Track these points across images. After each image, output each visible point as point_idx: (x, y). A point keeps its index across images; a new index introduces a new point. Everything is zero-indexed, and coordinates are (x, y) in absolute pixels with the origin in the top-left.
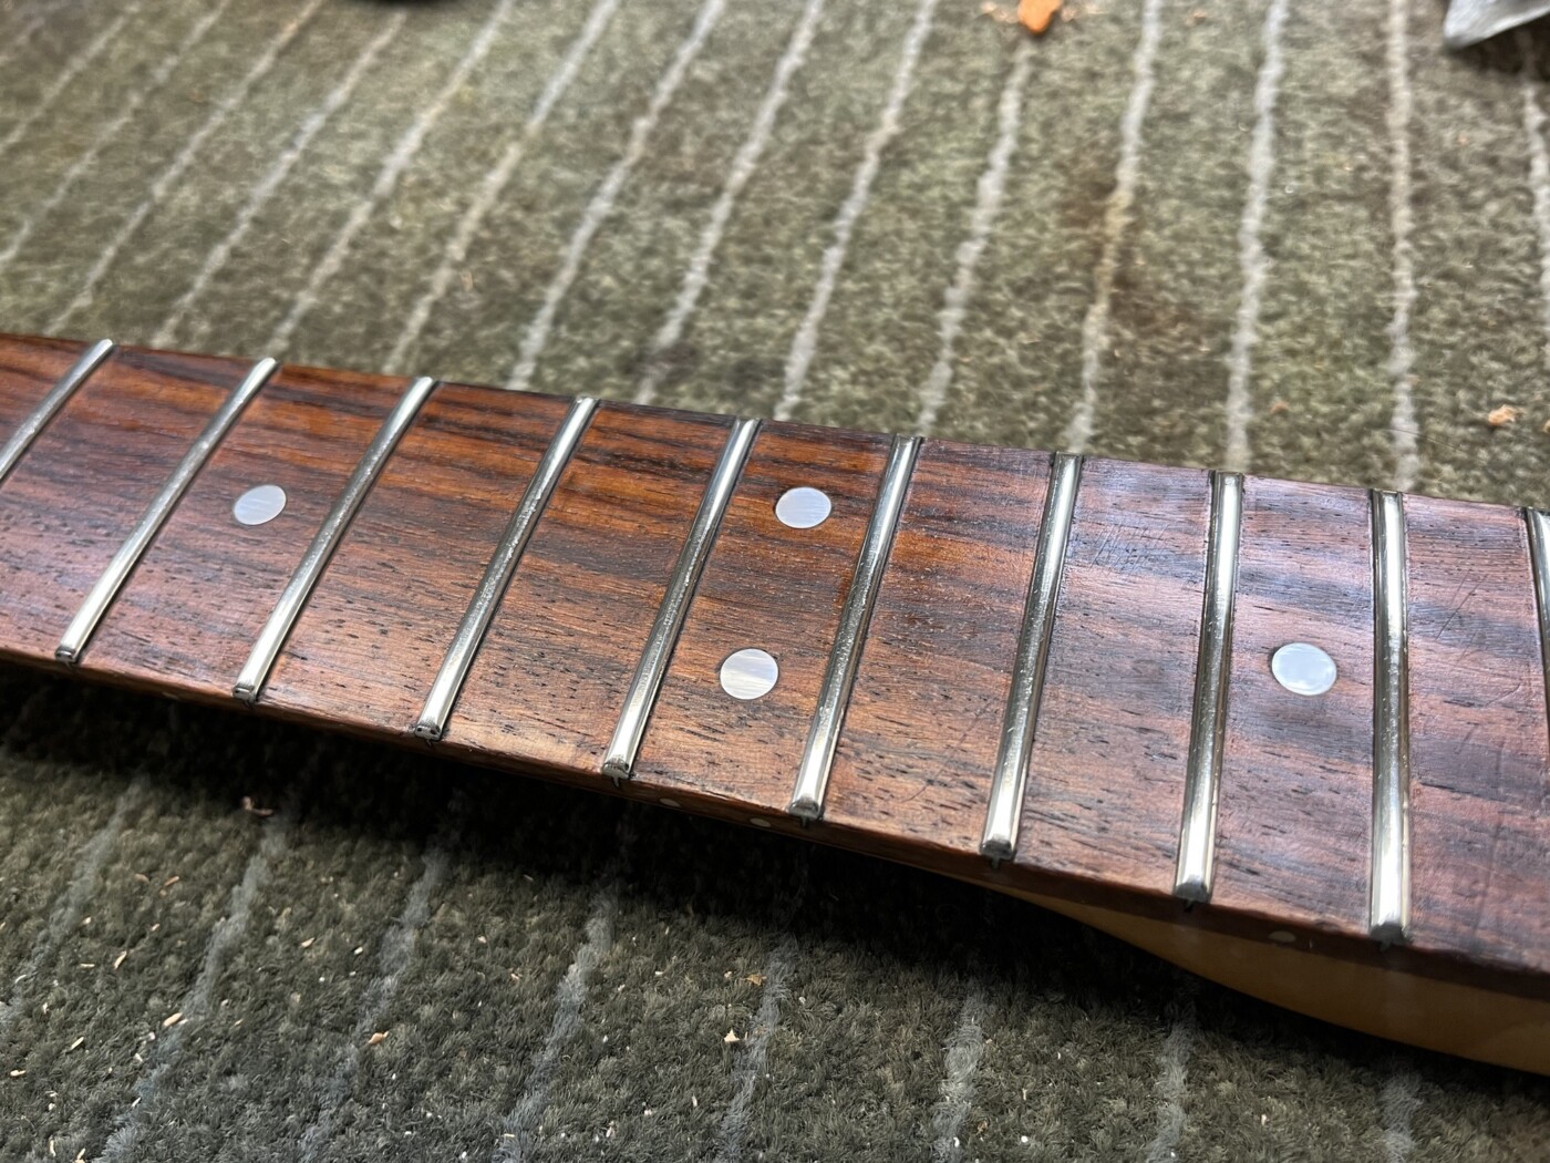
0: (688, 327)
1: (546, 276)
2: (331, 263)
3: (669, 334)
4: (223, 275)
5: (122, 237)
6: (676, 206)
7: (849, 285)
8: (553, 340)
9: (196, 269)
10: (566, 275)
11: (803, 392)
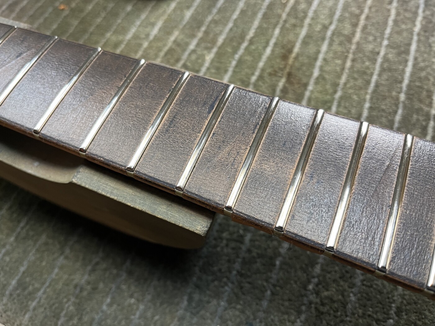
6: (206, 48)
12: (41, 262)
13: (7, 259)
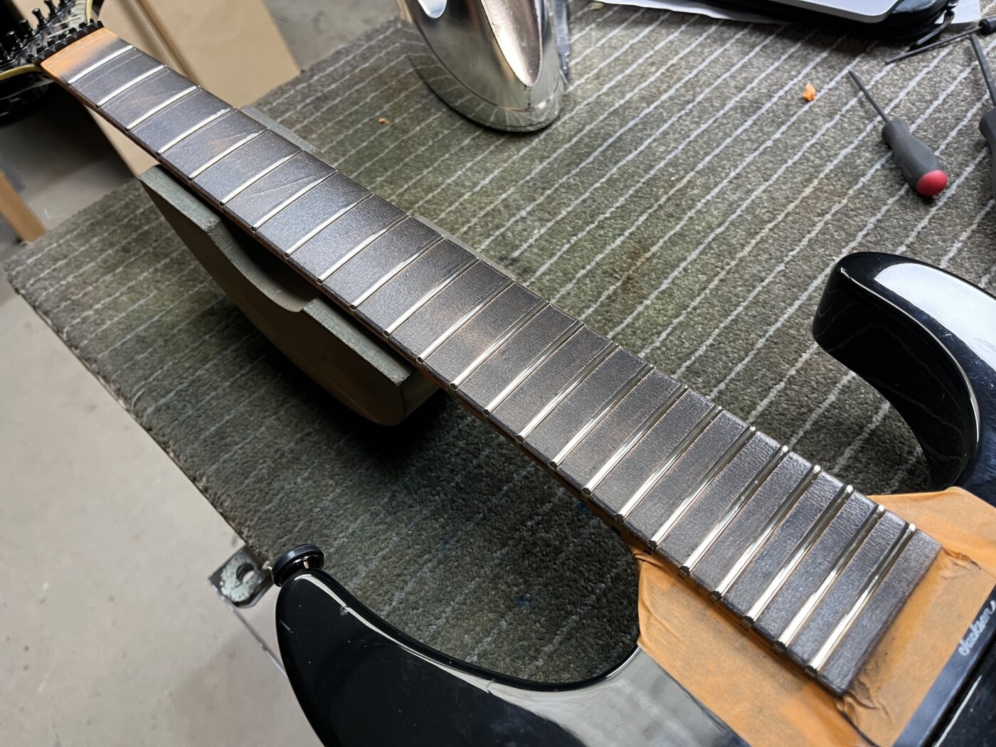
0: (522, 253)
1: (497, 227)
2: (453, 208)
3: (516, 254)
4: (427, 202)
5: (411, 183)
6: (541, 219)
7: (565, 256)
8: (489, 245)
9: (422, 198)
10: (502, 230)
11: (536, 279)
12: (250, 416)
13: (214, 403)
